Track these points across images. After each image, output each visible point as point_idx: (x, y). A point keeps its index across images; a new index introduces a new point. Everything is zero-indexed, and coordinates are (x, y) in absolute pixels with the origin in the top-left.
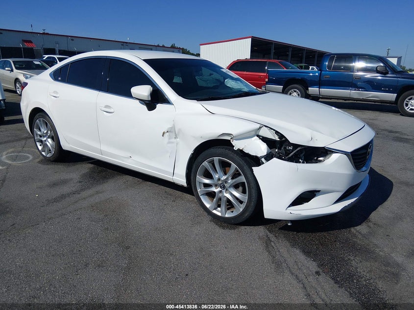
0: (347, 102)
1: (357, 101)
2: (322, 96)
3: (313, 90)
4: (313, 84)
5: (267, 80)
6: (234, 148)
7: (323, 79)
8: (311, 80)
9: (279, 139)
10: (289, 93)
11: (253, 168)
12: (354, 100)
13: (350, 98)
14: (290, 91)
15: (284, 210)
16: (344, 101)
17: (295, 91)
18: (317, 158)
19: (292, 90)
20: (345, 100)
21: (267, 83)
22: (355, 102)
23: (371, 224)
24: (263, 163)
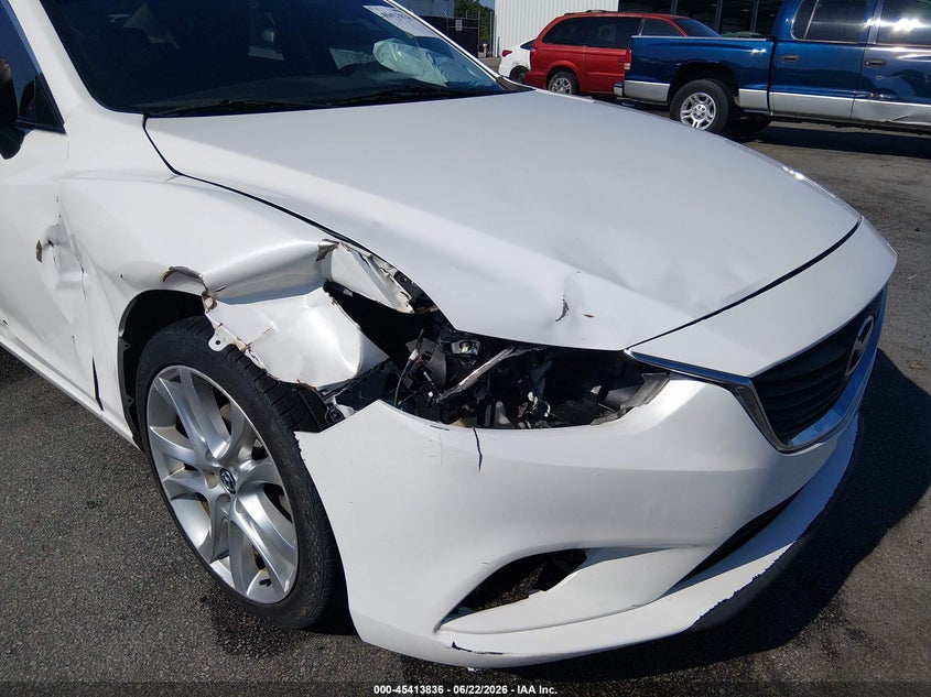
0: (843, 130)
1: (870, 127)
2: (775, 112)
3: (751, 96)
4: (752, 79)
5: (627, 66)
6: (212, 344)
7: (780, 64)
8: (753, 68)
9: (409, 310)
10: (686, 102)
11: (299, 435)
12: (863, 127)
13: (850, 119)
14: (690, 98)
15: (426, 633)
16: (833, 129)
17: (703, 99)
18: (603, 393)
19: (695, 95)
20: (838, 125)
21: (630, 75)
22: (866, 130)
23: (839, 635)
24: (340, 417)
